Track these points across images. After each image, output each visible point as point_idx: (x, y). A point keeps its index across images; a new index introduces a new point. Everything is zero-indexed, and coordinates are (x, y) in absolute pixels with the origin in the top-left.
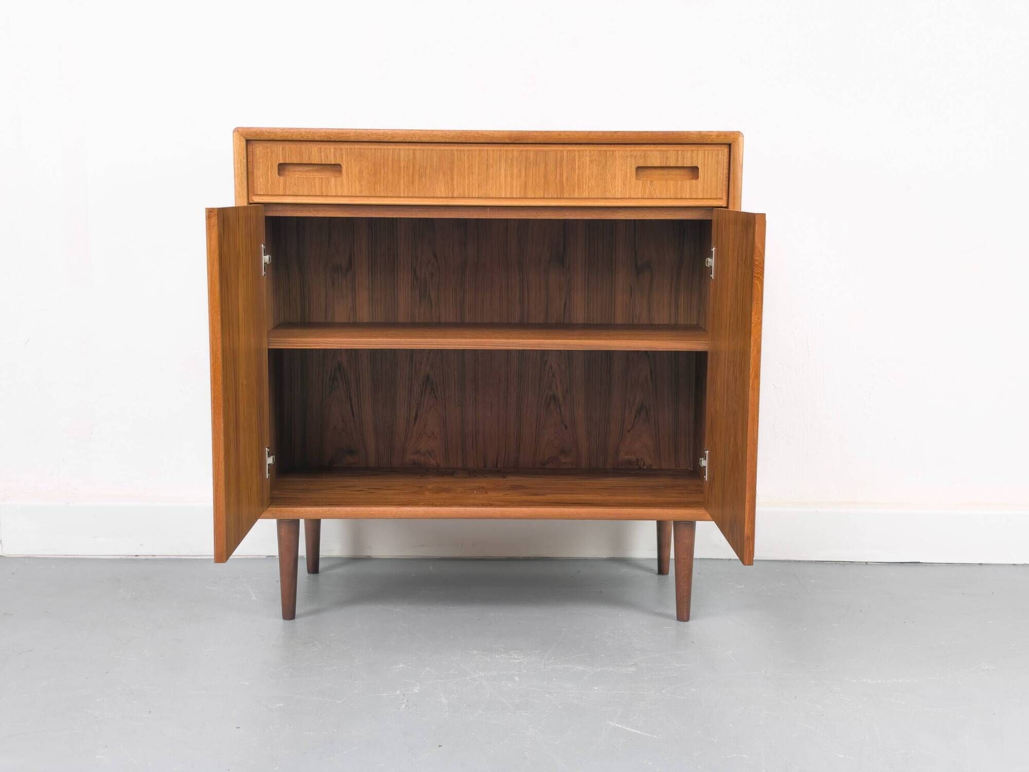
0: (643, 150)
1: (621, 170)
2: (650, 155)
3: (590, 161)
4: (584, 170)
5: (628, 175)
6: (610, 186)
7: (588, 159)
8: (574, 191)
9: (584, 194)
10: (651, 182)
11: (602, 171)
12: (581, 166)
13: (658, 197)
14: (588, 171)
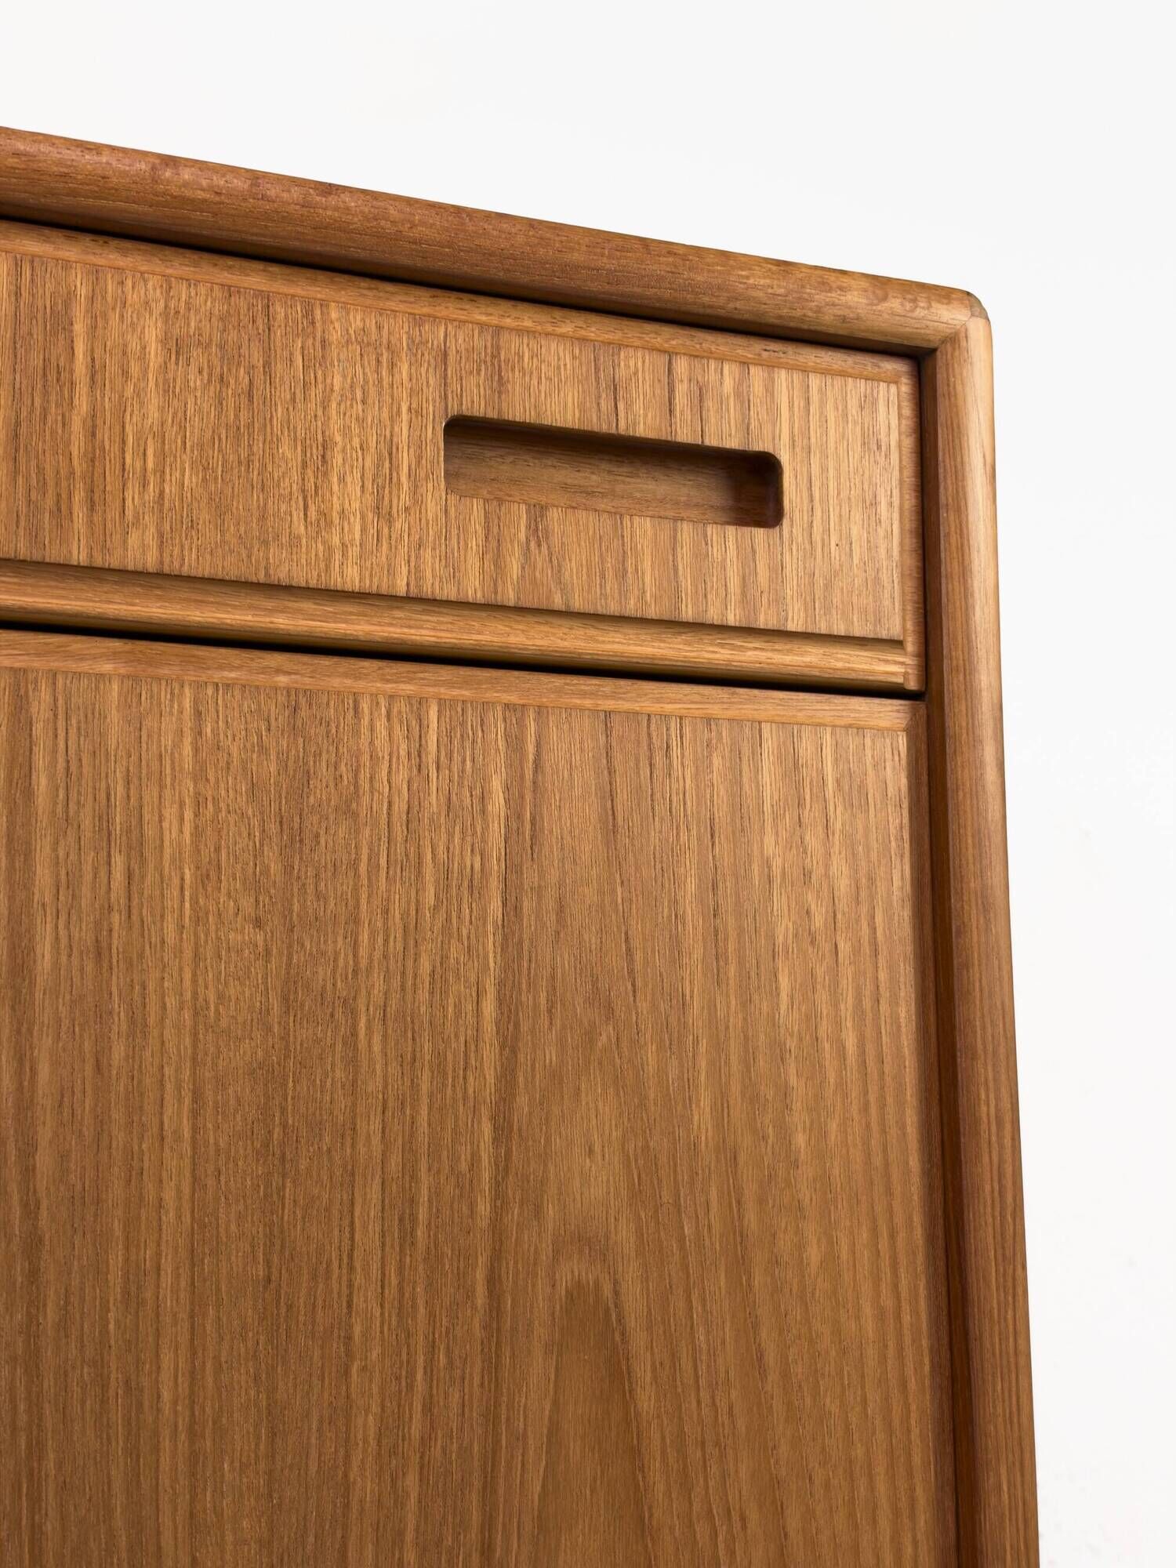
0: (482, 326)
1: (361, 421)
2: (521, 357)
3: (164, 341)
4: (129, 391)
5: (405, 459)
6: (297, 516)
7: (153, 333)
8: (61, 513)
9: (133, 539)
10: (538, 512)
11: (244, 416)
12: (112, 368)
13: (578, 604)
14: (154, 402)
